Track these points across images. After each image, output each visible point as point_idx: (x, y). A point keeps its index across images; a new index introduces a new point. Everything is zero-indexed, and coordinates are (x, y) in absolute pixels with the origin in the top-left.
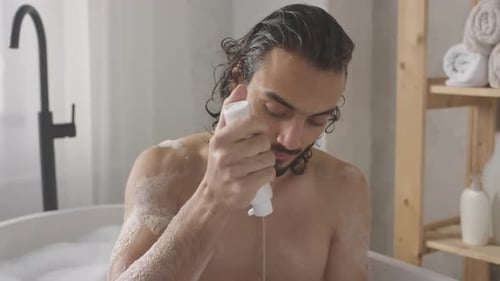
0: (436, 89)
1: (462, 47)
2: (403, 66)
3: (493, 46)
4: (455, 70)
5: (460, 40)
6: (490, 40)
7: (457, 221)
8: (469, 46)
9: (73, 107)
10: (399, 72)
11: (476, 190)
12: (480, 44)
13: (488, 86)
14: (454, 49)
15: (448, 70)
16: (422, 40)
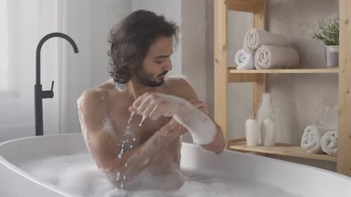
0: (232, 71)
1: (242, 51)
2: (217, 60)
3: (256, 50)
4: (240, 62)
5: (241, 48)
6: (254, 47)
7: (245, 140)
8: (246, 50)
9: (53, 82)
10: (215, 64)
11: (252, 119)
12: (250, 49)
13: (255, 69)
14: (240, 52)
15: (237, 62)
16: (226, 48)
